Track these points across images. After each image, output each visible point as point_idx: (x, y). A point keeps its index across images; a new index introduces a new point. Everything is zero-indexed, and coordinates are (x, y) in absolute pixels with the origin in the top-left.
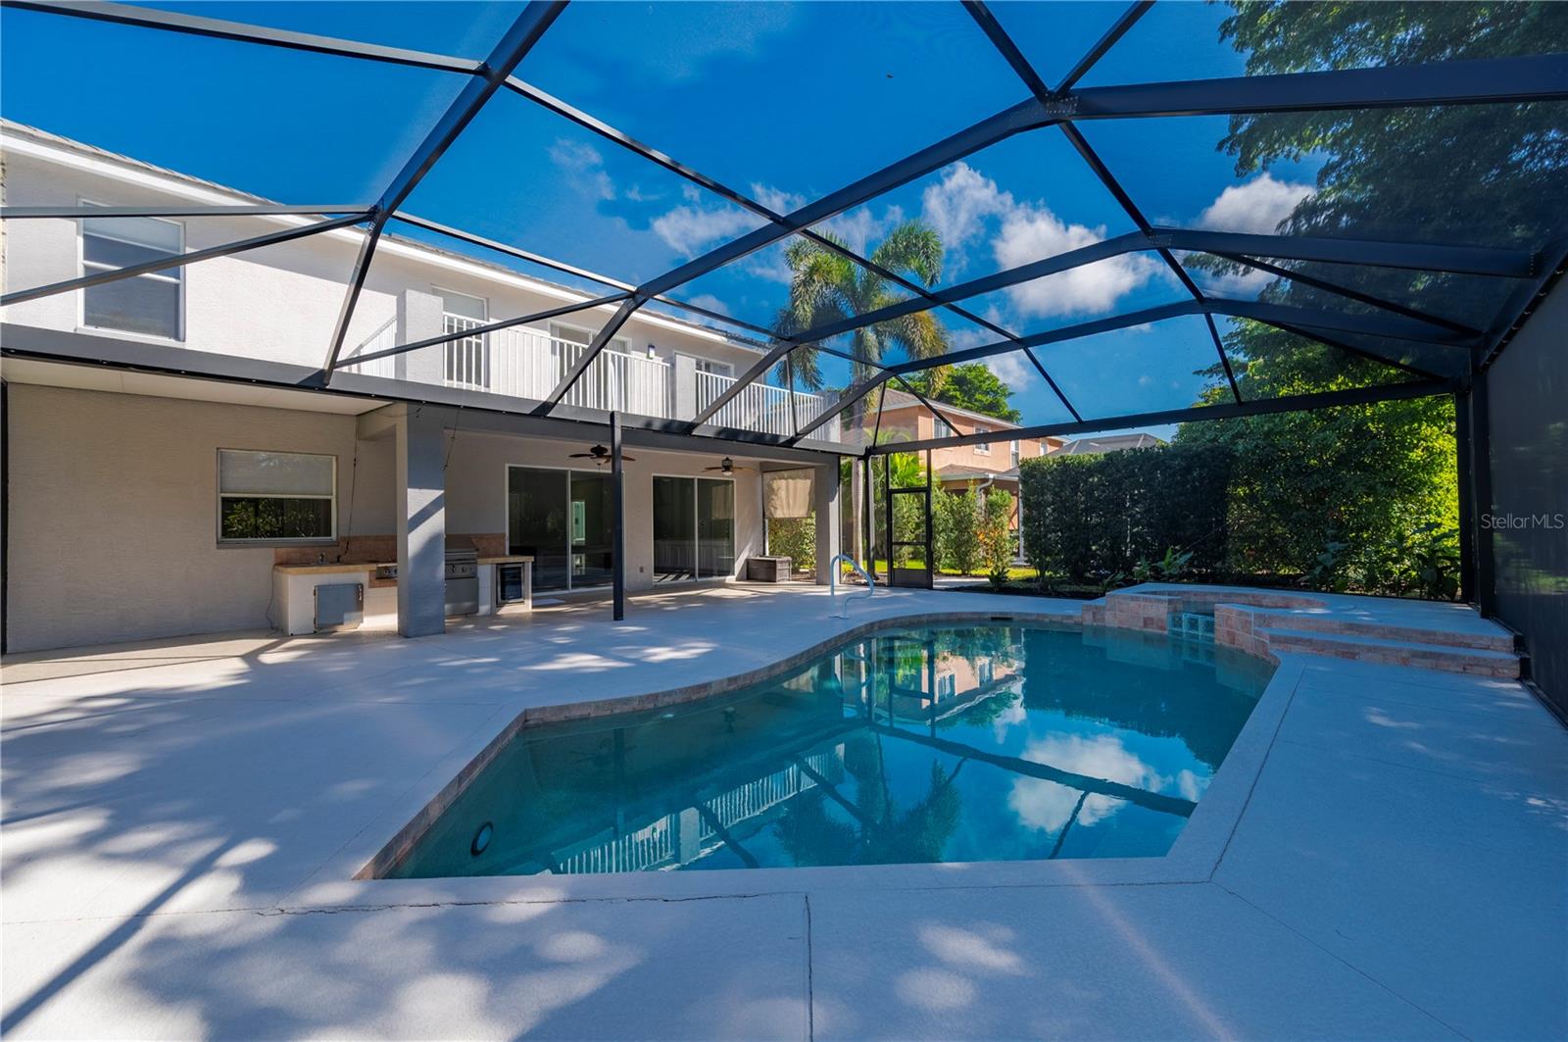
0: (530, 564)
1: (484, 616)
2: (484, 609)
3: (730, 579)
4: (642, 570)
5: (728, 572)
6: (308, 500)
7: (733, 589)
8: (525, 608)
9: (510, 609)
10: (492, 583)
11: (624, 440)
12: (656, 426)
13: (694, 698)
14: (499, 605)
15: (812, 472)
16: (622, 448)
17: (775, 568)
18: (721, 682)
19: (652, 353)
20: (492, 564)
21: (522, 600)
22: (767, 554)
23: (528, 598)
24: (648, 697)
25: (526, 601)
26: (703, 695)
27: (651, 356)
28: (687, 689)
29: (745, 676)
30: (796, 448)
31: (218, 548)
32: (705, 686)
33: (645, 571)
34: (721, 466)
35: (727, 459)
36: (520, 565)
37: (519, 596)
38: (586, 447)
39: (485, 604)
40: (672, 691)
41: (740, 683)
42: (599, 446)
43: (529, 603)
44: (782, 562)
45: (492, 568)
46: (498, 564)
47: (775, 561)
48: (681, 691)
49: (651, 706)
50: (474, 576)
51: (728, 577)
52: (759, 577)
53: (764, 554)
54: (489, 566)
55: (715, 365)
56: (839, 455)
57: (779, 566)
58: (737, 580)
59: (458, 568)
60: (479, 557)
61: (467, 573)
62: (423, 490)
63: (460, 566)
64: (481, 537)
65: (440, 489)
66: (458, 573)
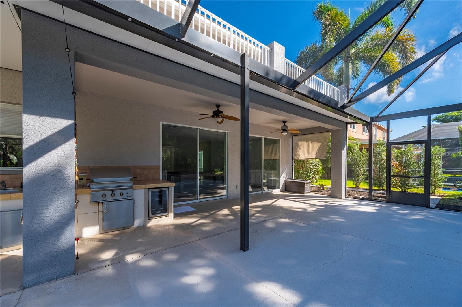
0: (173, 188)
1: (137, 228)
2: (138, 222)
3: (277, 191)
8: (170, 219)
9: (155, 222)
10: (144, 203)
14: (149, 219)
17: (304, 186)
20: (145, 189)
21: (166, 213)
22: (294, 178)
23: (171, 212)
25: (169, 215)
36: (165, 189)
39: (139, 218)
43: (171, 215)
44: (307, 183)
45: (144, 191)
46: (149, 189)
47: (304, 183)
50: (130, 198)
52: (293, 190)
53: (292, 178)
54: (143, 190)
58: (281, 191)
59: (117, 193)
60: (134, 184)
61: (125, 196)
62: (43, 118)
63: (120, 191)
64: (144, 168)
65: (72, 120)
66: (117, 196)
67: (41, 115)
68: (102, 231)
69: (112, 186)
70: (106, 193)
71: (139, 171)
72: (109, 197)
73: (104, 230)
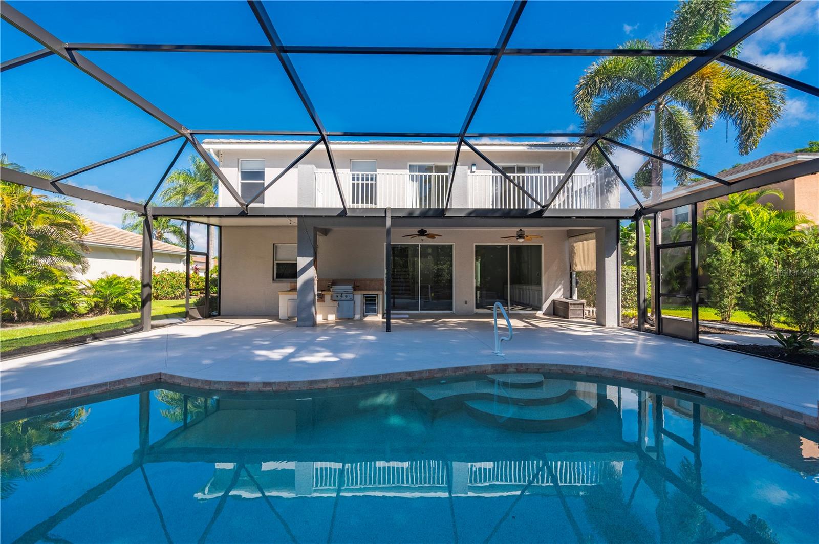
0: (381, 296)
1: (357, 320)
2: (357, 317)
3: (539, 314)
4: (466, 303)
5: (539, 309)
6: (288, 263)
7: (542, 321)
8: (379, 318)
9: (369, 319)
10: (361, 304)
11: (392, 224)
12: (417, 214)
13: (235, 390)
14: (365, 316)
15: (594, 235)
16: (392, 229)
17: (568, 308)
18: (257, 383)
19: (474, 168)
20: (361, 294)
21: (376, 314)
22: (575, 298)
23: (380, 313)
24: (206, 381)
25: (378, 315)
26: (242, 389)
27: (473, 171)
28: (230, 383)
29: (279, 384)
30: (545, 217)
31: (273, 282)
32: (244, 384)
33: (468, 303)
34: (516, 235)
35: (521, 230)
36: (376, 295)
37: (375, 312)
38: (415, 231)
39: (358, 314)
40: (220, 382)
41: (275, 388)
42: (422, 230)
43: (380, 316)
44: (575, 304)
45: (361, 297)
46: (364, 294)
47: (568, 303)
48: (225, 383)
49: (207, 387)
50: (352, 300)
51: (539, 312)
52: (558, 314)
53: (571, 297)
54: (360, 295)
55: (528, 167)
56: (618, 219)
57: (571, 307)
58: (544, 314)
59: (344, 295)
60: (354, 290)
61: (348, 298)
62: (304, 258)
63: (345, 295)
64: (372, 280)
65: (311, 257)
66: (344, 298)
67: (303, 257)
68: (337, 318)
69: (342, 291)
70: (338, 294)
71: (368, 282)
72: (339, 298)
73: (338, 317)
